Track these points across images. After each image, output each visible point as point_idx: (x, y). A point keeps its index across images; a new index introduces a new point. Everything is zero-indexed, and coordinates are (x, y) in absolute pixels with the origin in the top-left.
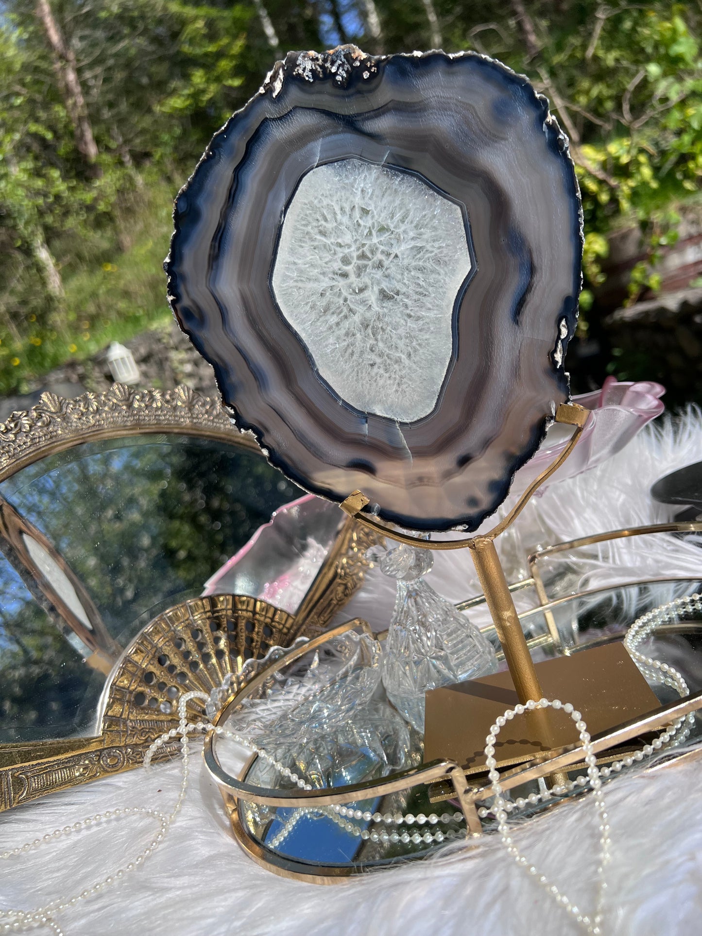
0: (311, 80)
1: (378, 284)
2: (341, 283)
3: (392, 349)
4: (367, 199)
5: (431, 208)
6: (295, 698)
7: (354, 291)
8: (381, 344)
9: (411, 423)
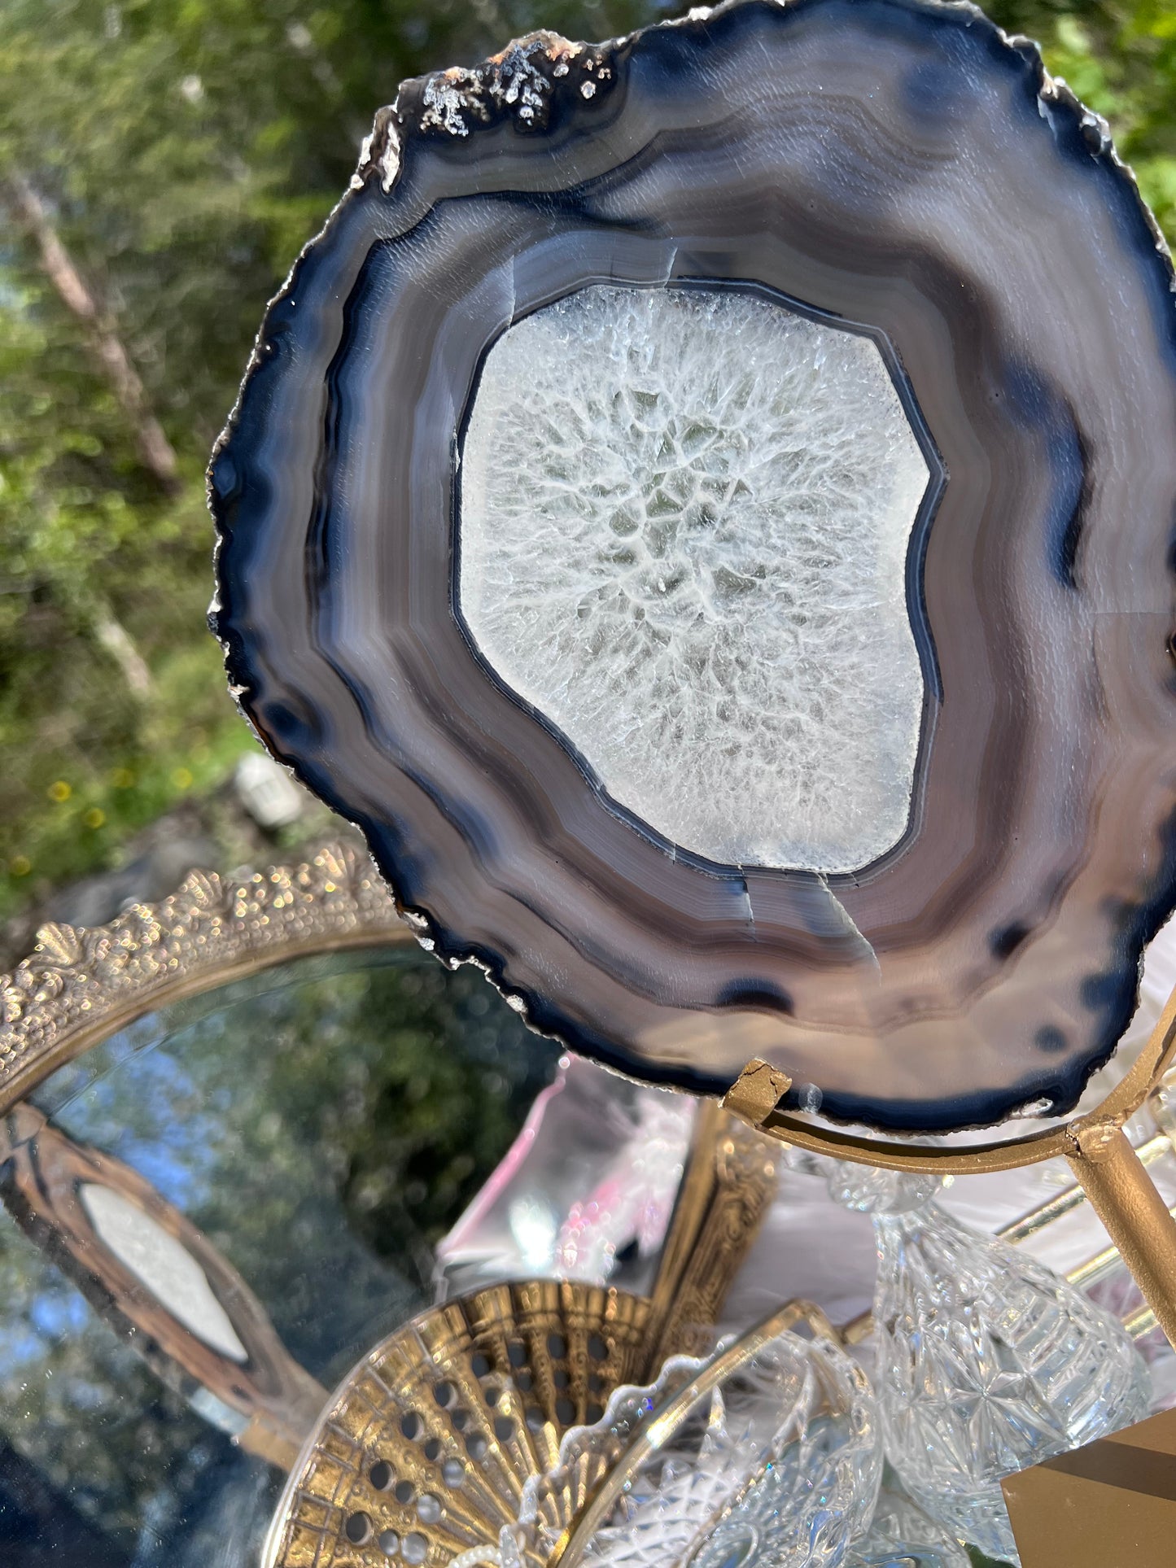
0: (465, 133)
1: (710, 560)
2: (622, 577)
3: (772, 705)
4: (645, 370)
5: (802, 357)
6: (691, 1517)
7: (656, 589)
8: (743, 700)
9: (857, 873)
